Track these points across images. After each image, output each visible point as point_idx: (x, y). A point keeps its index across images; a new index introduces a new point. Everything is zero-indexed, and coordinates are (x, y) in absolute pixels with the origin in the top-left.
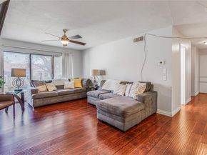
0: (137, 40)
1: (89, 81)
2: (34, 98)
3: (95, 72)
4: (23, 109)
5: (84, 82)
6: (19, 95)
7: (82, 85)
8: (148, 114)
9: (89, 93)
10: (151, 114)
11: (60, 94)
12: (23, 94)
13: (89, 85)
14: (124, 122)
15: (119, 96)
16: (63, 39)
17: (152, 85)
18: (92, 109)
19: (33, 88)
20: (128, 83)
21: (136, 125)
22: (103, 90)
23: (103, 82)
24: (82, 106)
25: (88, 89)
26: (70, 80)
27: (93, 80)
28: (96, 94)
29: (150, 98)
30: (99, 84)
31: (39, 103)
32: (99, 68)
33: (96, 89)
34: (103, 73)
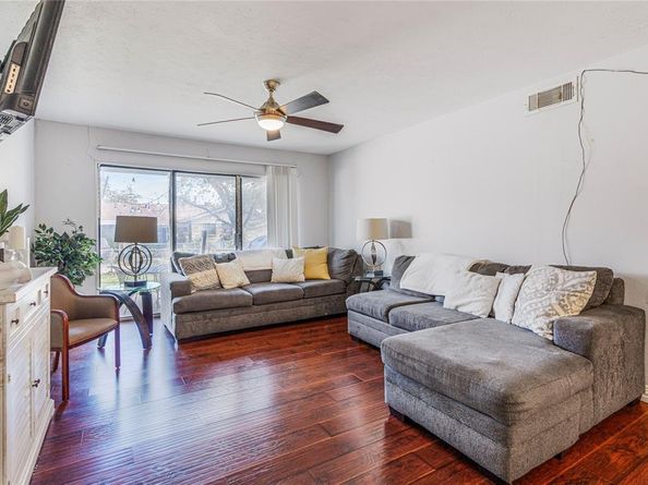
1: (353, 259)
2: (180, 311)
3: (376, 228)
4: (147, 345)
5: (337, 262)
6: (137, 299)
7: (330, 272)
9: (351, 301)
11: (258, 301)
12: (147, 297)
13: (353, 273)
14: (505, 441)
16: (264, 112)
18: (363, 358)
19: (178, 278)
21: (558, 456)
22: (405, 292)
23: (404, 262)
24: (329, 346)
25: (351, 286)
26: (289, 254)
27: (365, 252)
28: (380, 309)
30: (388, 270)
31: (197, 326)
32: (390, 213)
33: (378, 287)
34: (402, 230)
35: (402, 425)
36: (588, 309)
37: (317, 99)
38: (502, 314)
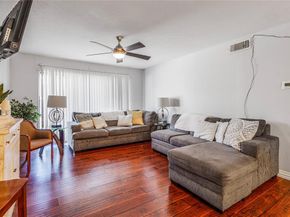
0: (237, 47)
1: (154, 116)
2: (76, 139)
3: (164, 102)
4: (62, 154)
5: (147, 118)
6: (57, 133)
7: (144, 121)
8: (263, 178)
9: (153, 134)
10: (267, 178)
11: (111, 134)
12: (62, 133)
13: (154, 122)
14: (221, 193)
15: (205, 141)
16: (116, 50)
17: (268, 126)
18: (158, 159)
19: (75, 124)
20: (219, 120)
21: (243, 200)
22: (176, 130)
23: (176, 117)
24: (143, 154)
25: (153, 127)
26: (126, 113)
27: (160, 113)
28: (166, 137)
29: (267, 150)
30: (169, 121)
31: (83, 145)
32: (170, 95)
33: (165, 128)
34: (176, 103)
35: (176, 188)
36: (256, 137)
37: (140, 45)
38: (219, 139)
